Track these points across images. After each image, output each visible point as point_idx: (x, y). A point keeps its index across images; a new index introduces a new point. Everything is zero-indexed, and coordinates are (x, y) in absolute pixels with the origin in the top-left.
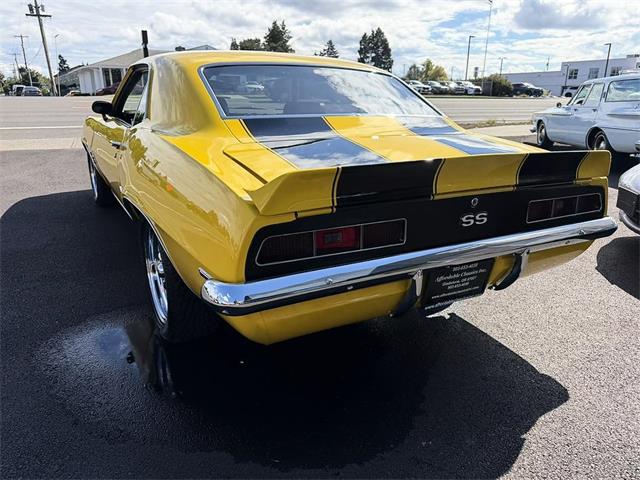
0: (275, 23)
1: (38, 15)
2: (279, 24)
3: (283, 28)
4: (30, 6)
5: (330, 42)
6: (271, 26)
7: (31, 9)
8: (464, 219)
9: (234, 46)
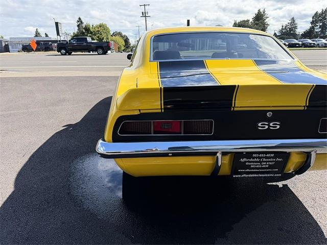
0: (259, 10)
1: (145, 16)
2: (261, 11)
3: (264, 13)
4: (143, 13)
5: (293, 18)
6: (257, 12)
7: (143, 14)
8: (260, 125)
9: (235, 25)
